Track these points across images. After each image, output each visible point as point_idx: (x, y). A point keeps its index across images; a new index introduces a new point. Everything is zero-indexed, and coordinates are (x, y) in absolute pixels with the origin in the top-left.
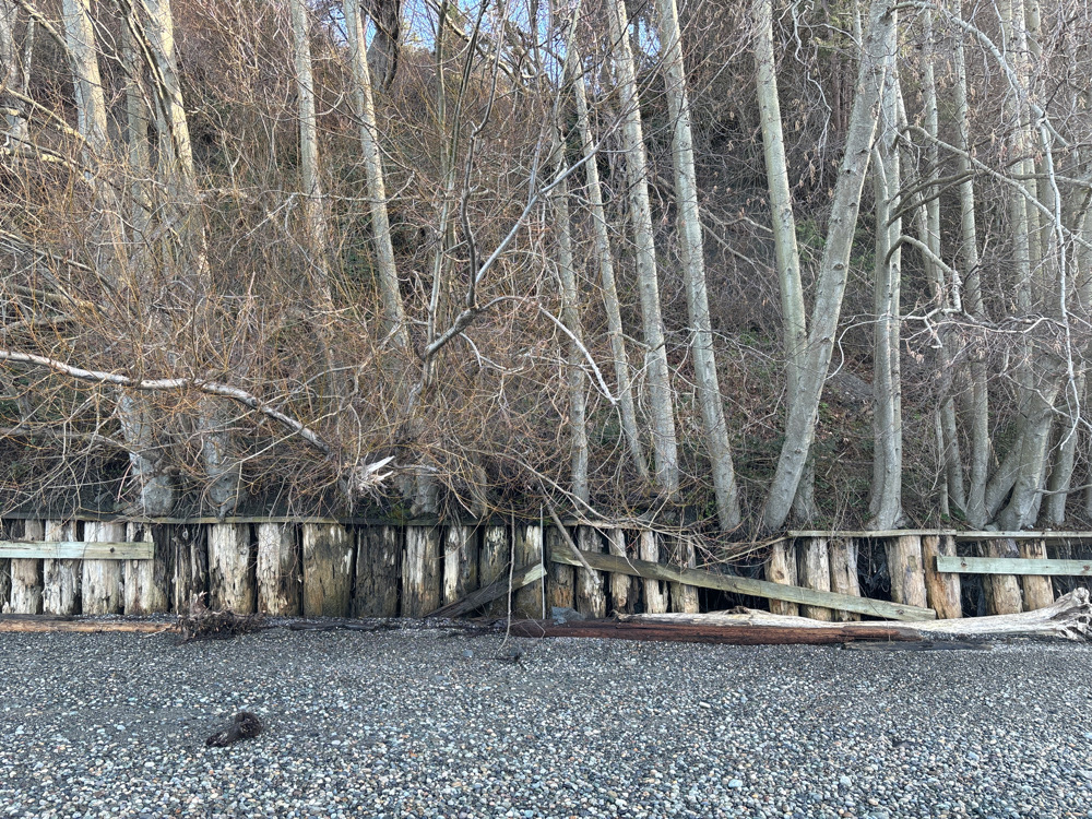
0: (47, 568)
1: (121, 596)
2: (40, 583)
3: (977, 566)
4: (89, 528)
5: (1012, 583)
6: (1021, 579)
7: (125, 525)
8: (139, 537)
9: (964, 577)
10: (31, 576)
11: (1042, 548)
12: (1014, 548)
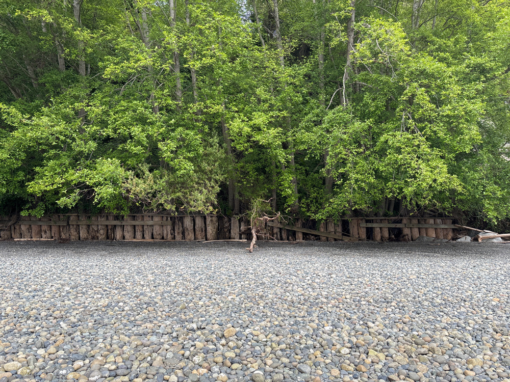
0: (145, 227)
1: (163, 233)
2: (143, 231)
3: (370, 225)
4: (154, 218)
5: (378, 229)
6: (381, 228)
7: (163, 217)
8: (167, 220)
9: (367, 229)
10: (141, 229)
11: (387, 221)
12: (379, 221)
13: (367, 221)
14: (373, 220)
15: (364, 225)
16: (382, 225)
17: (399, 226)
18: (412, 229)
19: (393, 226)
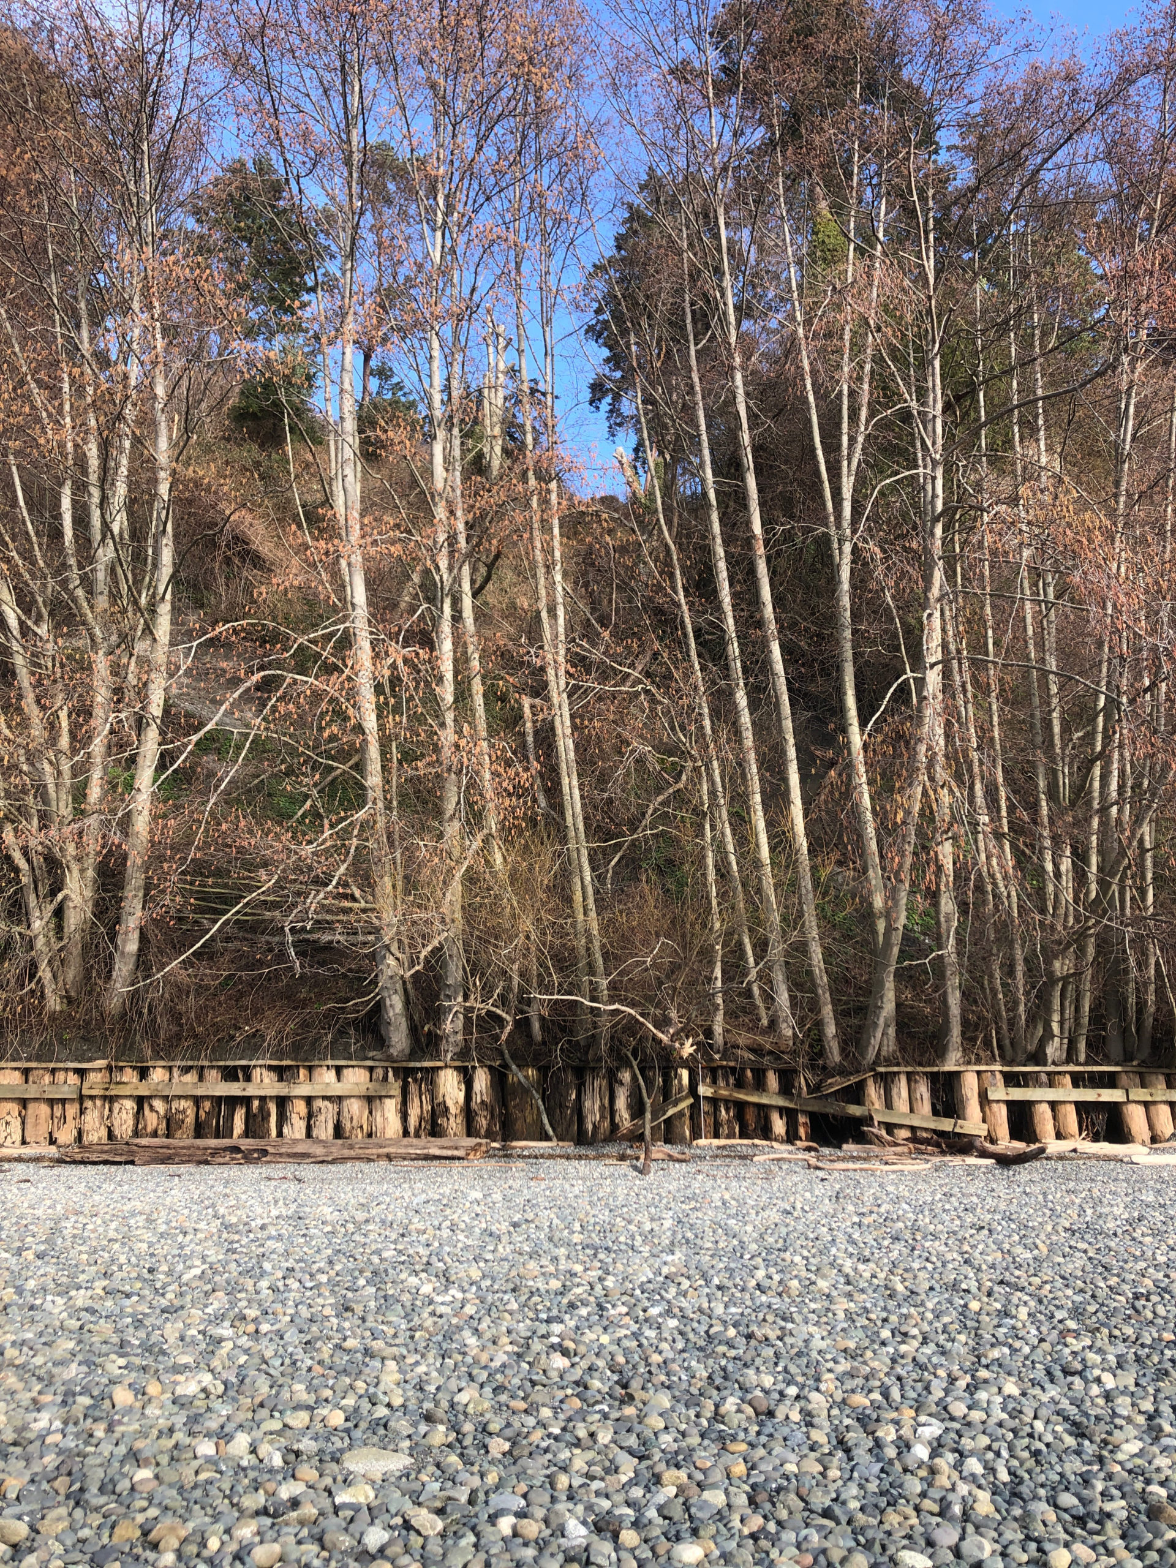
0: (315, 1103)
1: (369, 1123)
2: (311, 1116)
4: (346, 1072)
5: (1045, 1108)
6: (1054, 1105)
7: (371, 1069)
8: (384, 1078)
9: (1010, 1104)
10: (304, 1111)
11: (1068, 1079)
12: (1044, 1078)
13: (1011, 1080)
14: (1025, 1075)
15: (999, 1092)
16: (1051, 1094)
17: (1108, 1095)
18: (1152, 1108)
19: (1089, 1095)
